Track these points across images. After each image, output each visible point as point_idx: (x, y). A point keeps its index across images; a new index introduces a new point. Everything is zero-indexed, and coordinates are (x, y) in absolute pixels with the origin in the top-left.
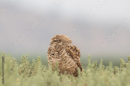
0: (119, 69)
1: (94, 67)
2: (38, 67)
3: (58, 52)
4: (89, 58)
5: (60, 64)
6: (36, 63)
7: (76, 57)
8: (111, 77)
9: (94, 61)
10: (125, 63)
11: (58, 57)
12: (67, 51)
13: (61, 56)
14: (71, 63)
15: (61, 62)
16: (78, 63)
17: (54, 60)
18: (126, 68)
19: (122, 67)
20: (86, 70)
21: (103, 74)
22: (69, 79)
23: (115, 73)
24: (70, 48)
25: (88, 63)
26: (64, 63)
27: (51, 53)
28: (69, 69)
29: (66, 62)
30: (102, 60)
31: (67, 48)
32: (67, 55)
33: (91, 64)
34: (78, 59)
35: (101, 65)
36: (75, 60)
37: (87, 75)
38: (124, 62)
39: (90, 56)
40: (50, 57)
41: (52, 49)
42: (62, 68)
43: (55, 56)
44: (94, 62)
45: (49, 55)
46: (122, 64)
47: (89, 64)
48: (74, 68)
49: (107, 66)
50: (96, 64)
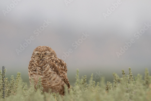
0: (113, 85)
1: (83, 83)
2: (18, 84)
3: (41, 67)
4: (77, 73)
5: (44, 81)
6: (15, 80)
7: (62, 72)
8: (103, 94)
9: (83, 76)
10: (119, 78)
11: (41, 74)
12: (51, 66)
13: (44, 73)
14: (56, 80)
15: (44, 79)
16: (64, 79)
17: (37, 77)
18: (120, 84)
19: (115, 83)
20: (74, 87)
21: (93, 92)
22: (55, 97)
23: (107, 89)
24: (55, 62)
25: (76, 78)
26: (48, 80)
27: (32, 68)
28: (54, 86)
29: (50, 79)
30: (92, 75)
31: (50, 62)
32: (51, 70)
33: (79, 80)
34: (65, 74)
35: (91, 81)
36: (61, 75)
37: (75, 92)
38: (118, 76)
39: (78, 70)
40: (32, 73)
41: (34, 63)
42: (46, 86)
43: (38, 72)
44: (82, 78)
45: (30, 71)
46: (115, 79)
47: (77, 80)
48: (60, 85)
49: (98, 82)
50: (86, 80)
